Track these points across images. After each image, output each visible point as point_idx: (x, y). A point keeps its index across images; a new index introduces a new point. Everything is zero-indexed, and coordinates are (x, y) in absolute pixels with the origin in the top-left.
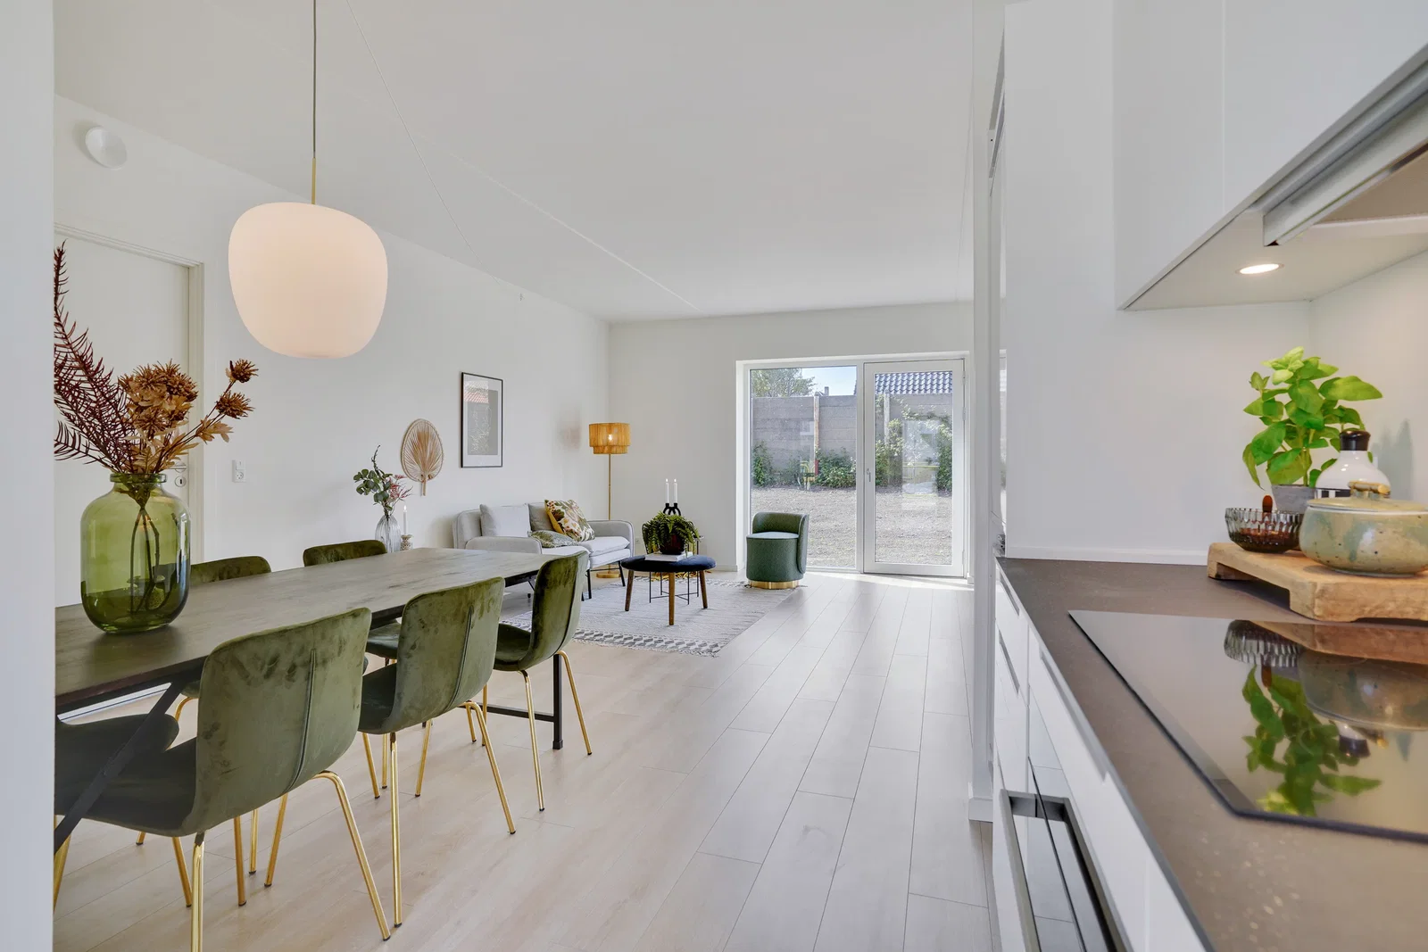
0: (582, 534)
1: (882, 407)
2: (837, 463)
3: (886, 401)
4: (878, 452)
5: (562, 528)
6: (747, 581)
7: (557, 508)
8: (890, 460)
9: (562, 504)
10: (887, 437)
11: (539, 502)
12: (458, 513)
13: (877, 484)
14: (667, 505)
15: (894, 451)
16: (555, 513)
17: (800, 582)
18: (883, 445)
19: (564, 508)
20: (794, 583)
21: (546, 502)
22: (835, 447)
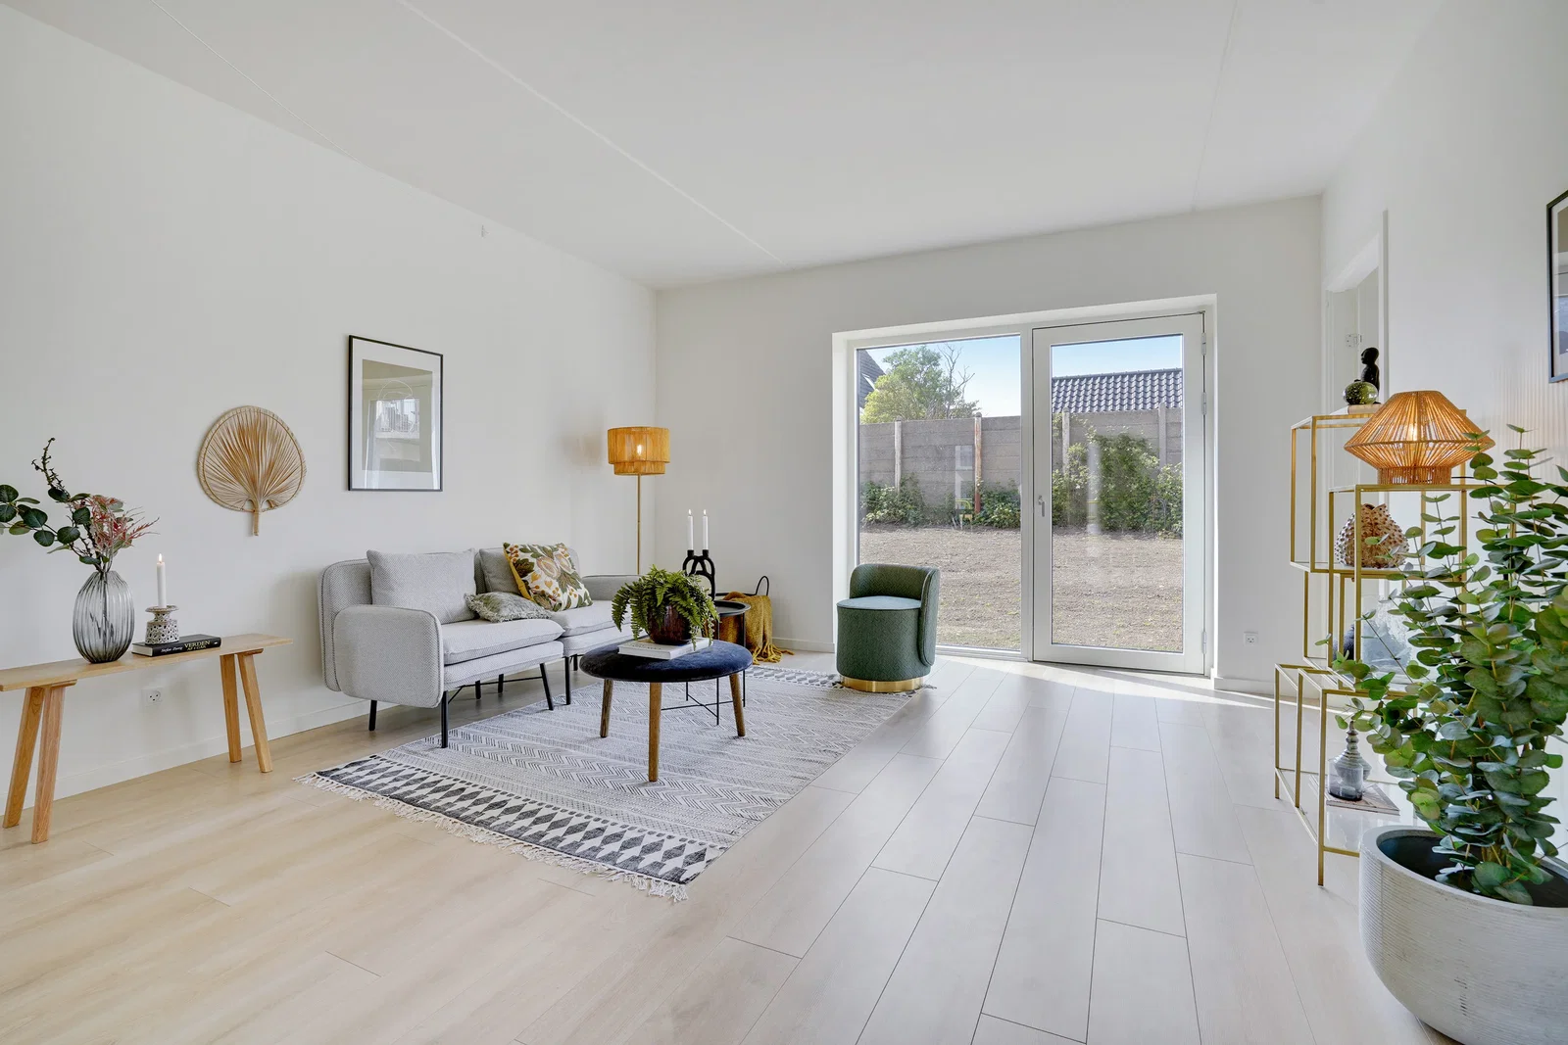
0: (563, 598)
1: (1061, 429)
2: (1003, 499)
3: (1066, 422)
4: (1055, 485)
5: (528, 588)
6: (838, 677)
7: (522, 556)
8: (1071, 495)
9: (533, 550)
10: (1066, 466)
11: (494, 547)
12: (325, 564)
13: (1054, 523)
14: (690, 553)
15: (1075, 483)
16: (517, 564)
17: (926, 680)
18: (1062, 476)
19: (536, 555)
20: (914, 682)
21: (506, 546)
22: (1000, 478)
